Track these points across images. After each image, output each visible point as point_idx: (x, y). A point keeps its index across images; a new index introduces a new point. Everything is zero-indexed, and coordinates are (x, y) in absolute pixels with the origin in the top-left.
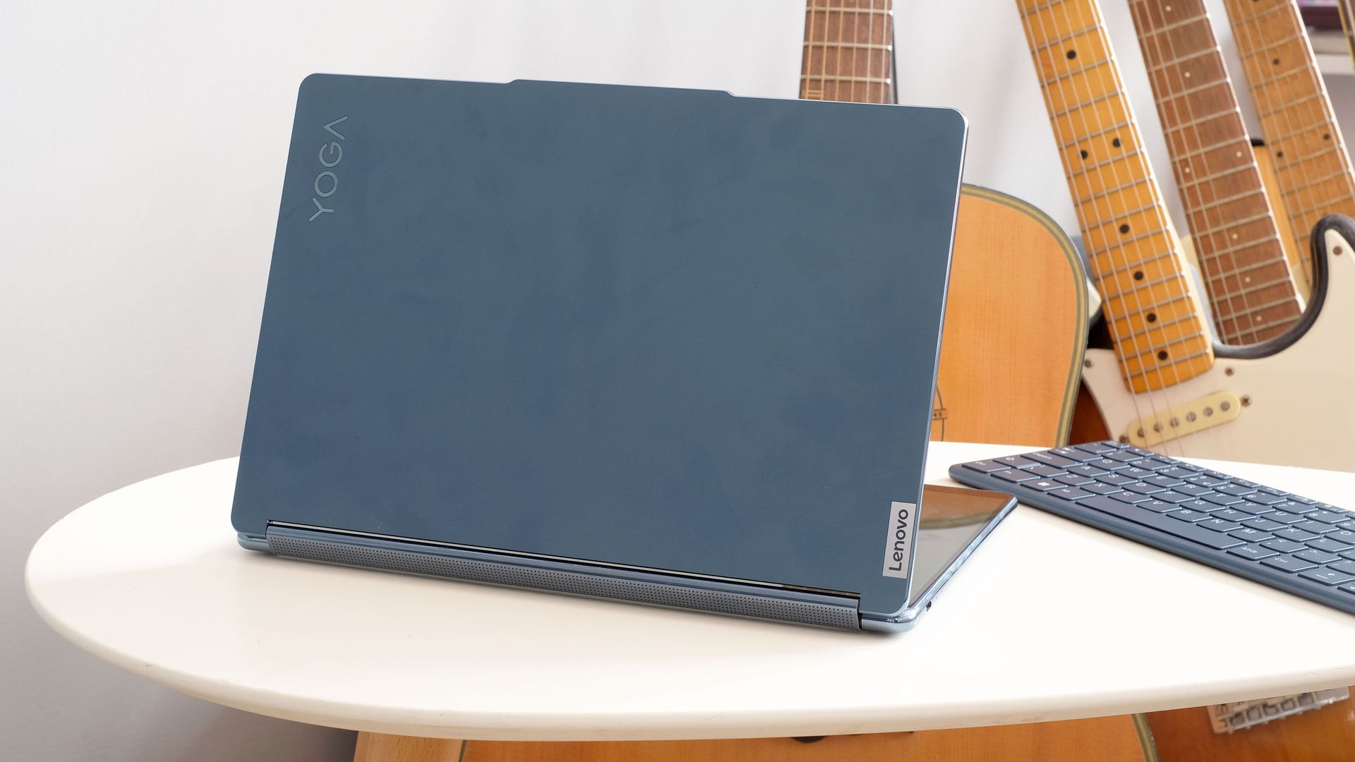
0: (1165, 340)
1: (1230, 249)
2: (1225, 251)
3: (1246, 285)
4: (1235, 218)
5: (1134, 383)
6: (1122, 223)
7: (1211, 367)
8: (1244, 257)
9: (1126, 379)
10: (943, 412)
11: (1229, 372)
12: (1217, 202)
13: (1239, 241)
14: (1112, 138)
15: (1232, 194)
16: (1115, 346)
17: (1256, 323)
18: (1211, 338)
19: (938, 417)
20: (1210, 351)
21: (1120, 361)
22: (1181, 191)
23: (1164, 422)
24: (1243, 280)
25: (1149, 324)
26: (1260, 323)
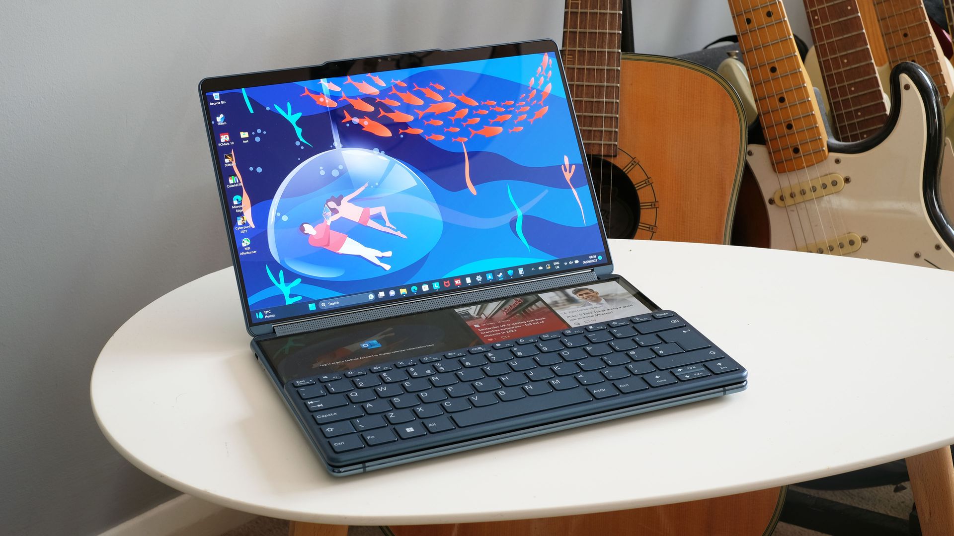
0: (797, 141)
1: (842, 70)
2: (840, 70)
3: (851, 92)
4: (846, 50)
5: (779, 166)
6: (772, 65)
7: (826, 158)
8: (851, 74)
9: (773, 165)
10: (656, 203)
11: (837, 161)
12: (834, 39)
13: (848, 64)
14: (766, 11)
15: (844, 34)
16: (767, 143)
17: (857, 117)
18: (826, 138)
19: (653, 207)
20: (825, 148)
21: (770, 153)
22: (812, 31)
23: (797, 191)
24: (850, 89)
25: (788, 131)
26: (860, 117)
